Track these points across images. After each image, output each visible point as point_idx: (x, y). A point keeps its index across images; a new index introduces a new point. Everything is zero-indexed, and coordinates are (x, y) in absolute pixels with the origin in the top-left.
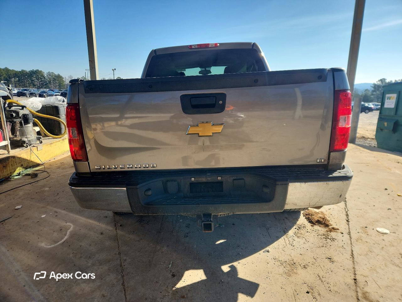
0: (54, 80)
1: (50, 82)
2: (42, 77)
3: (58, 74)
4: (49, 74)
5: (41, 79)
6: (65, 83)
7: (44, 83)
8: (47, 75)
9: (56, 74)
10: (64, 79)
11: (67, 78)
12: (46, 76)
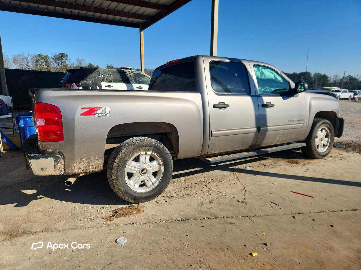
0: (319, 79)
1: (315, 82)
2: (309, 78)
3: (324, 74)
4: (316, 75)
5: (308, 79)
6: (329, 82)
7: (309, 83)
8: (314, 76)
9: (322, 74)
10: (329, 79)
11: (332, 77)
12: (312, 76)
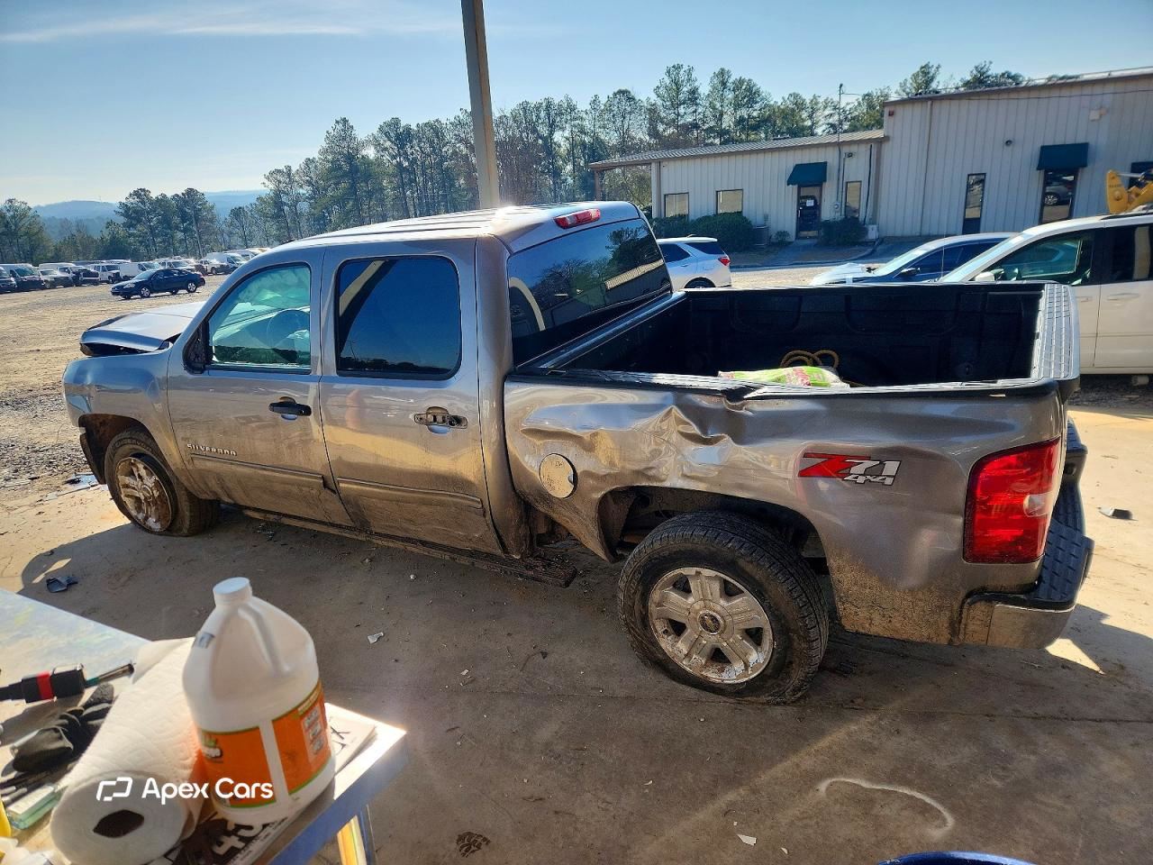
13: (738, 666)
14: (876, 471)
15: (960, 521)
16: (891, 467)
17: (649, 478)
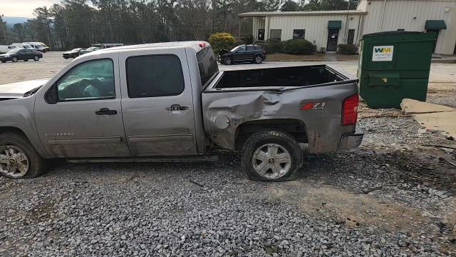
13: (276, 174)
14: (320, 106)
15: (340, 116)
16: (323, 104)
17: (254, 118)
